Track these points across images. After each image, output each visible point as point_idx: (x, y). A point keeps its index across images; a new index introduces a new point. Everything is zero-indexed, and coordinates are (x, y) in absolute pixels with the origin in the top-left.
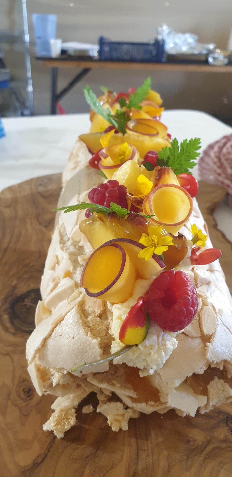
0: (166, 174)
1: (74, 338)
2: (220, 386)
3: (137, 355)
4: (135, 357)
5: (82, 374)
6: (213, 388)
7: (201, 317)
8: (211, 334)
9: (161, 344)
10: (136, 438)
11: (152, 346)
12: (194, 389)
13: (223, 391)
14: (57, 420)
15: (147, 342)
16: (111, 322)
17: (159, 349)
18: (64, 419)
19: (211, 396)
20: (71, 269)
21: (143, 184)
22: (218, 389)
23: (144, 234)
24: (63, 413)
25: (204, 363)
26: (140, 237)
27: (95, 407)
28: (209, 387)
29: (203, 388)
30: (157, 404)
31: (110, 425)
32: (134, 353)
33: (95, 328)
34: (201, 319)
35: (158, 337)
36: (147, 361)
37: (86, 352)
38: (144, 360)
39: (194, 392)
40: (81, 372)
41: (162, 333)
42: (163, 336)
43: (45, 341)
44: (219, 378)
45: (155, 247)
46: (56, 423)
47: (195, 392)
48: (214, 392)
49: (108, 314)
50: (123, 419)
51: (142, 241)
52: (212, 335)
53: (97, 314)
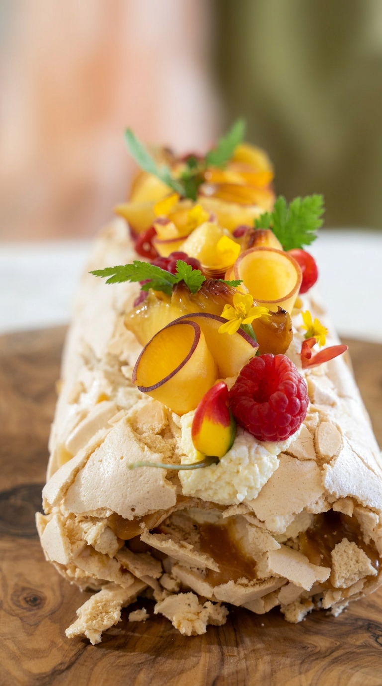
0: (263, 238)
1: (122, 458)
2: (350, 552)
3: (219, 474)
4: (216, 477)
5: (134, 513)
6: (340, 556)
7: (316, 435)
8: (331, 455)
9: (253, 458)
10: (220, 644)
11: (240, 459)
12: (309, 558)
13: (357, 562)
14: (91, 614)
15: (233, 453)
16: (177, 439)
17: (251, 464)
18: (101, 613)
19: (337, 567)
20: (109, 391)
21: (226, 252)
22: (348, 558)
23: (226, 306)
24: (99, 604)
25: (320, 495)
26: (222, 310)
27: (150, 610)
28: (333, 553)
29: (324, 557)
30: (252, 583)
31: (176, 628)
32: (213, 472)
33: (154, 445)
34: (316, 437)
35: (249, 448)
36: (233, 486)
37: (141, 476)
38: (229, 483)
39: (310, 562)
40: (133, 510)
41: (256, 445)
42: (257, 449)
43: (77, 472)
44: (350, 541)
45: (244, 318)
46: (89, 616)
47: (312, 561)
48: (343, 563)
49: (174, 431)
50: (198, 618)
51: (225, 314)
52: (332, 458)
53: (157, 430)
